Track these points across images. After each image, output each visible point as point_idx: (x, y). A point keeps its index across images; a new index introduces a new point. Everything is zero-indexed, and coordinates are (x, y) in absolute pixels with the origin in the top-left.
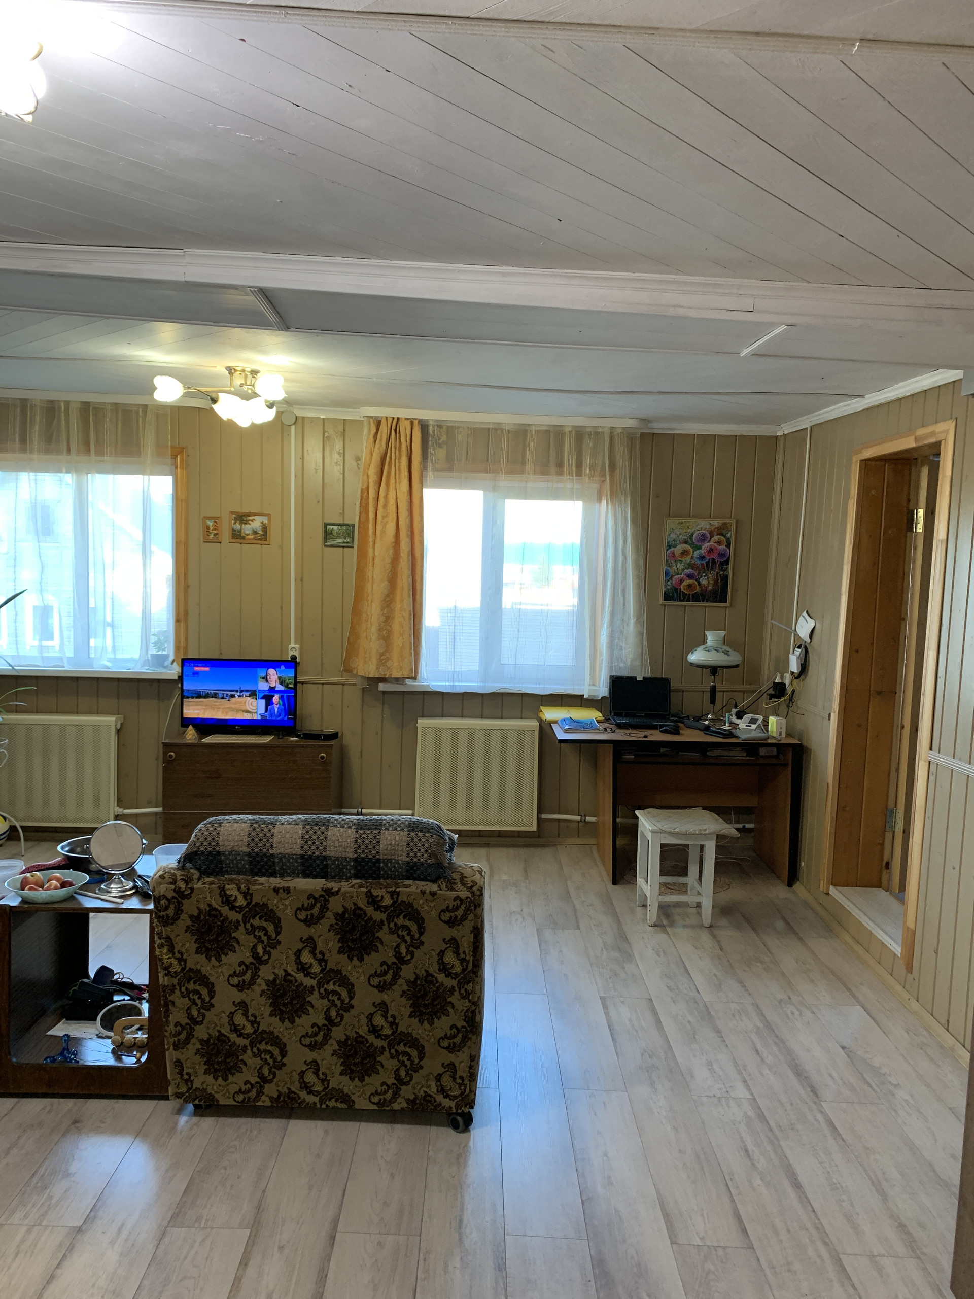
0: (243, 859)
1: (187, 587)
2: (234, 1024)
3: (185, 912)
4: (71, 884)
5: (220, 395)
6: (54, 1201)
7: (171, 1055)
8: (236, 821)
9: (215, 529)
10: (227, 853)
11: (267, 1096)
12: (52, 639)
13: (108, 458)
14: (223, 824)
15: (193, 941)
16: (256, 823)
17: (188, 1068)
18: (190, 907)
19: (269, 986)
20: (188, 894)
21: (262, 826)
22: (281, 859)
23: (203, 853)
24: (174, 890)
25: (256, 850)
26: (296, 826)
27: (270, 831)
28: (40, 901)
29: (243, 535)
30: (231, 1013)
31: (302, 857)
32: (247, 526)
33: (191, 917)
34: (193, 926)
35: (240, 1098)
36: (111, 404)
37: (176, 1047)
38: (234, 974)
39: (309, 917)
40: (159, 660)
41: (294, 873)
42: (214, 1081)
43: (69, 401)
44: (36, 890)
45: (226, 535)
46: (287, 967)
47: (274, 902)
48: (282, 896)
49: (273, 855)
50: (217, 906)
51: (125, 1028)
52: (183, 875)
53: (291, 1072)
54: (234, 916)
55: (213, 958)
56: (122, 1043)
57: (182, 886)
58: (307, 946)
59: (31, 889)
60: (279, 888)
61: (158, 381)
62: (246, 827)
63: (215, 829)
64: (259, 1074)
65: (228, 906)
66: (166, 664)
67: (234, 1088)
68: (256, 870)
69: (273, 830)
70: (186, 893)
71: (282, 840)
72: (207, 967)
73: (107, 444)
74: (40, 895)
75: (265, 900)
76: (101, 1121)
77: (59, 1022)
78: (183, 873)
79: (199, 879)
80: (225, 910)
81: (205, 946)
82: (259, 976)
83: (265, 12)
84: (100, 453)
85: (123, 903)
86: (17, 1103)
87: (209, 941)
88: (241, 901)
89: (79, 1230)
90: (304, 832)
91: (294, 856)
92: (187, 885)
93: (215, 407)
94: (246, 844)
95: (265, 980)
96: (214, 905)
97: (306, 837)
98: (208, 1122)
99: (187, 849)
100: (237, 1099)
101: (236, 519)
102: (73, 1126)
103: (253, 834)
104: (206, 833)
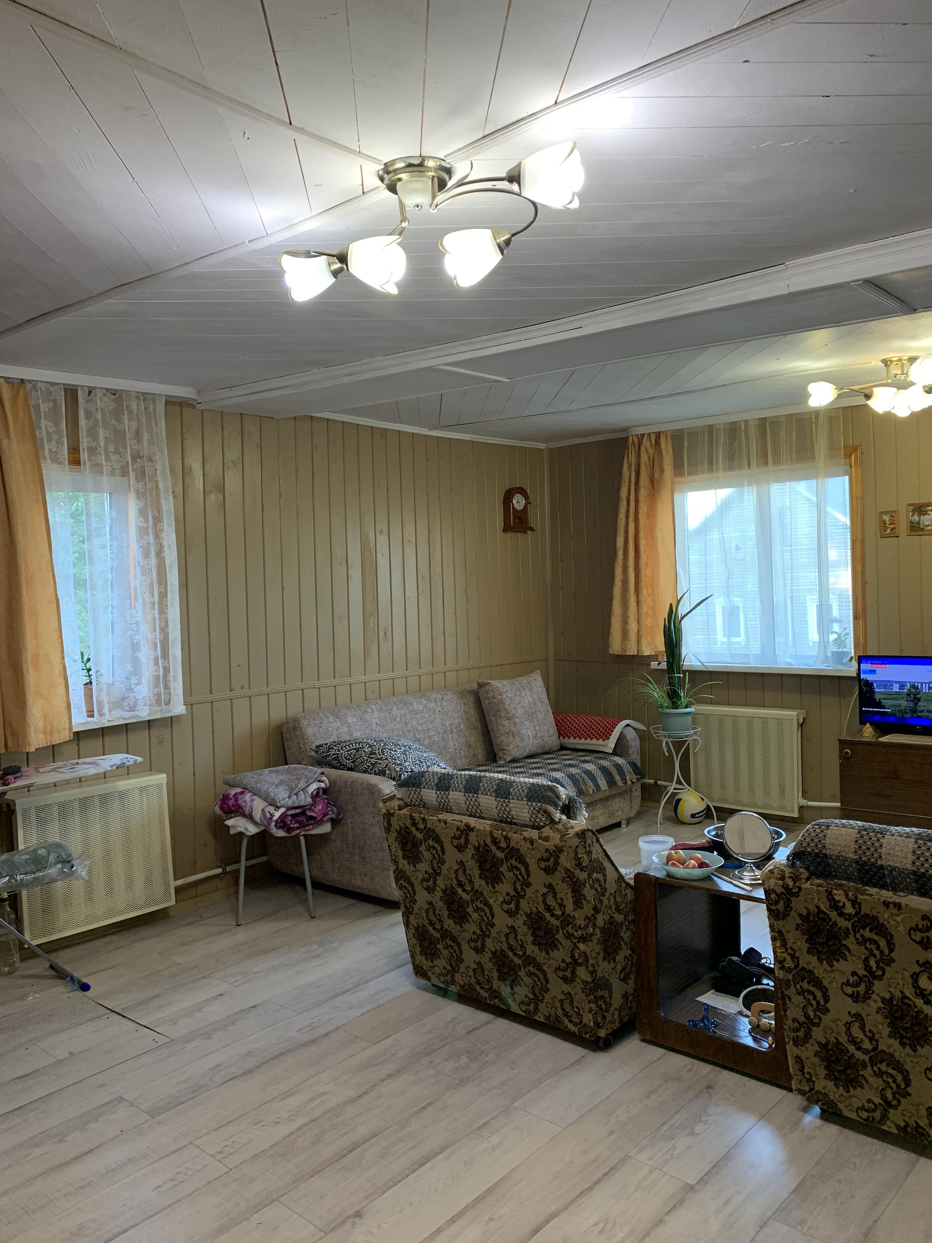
0: (851, 866)
1: (864, 584)
2: (851, 1035)
3: (794, 909)
4: (707, 866)
5: (875, 389)
6: (677, 1152)
7: (791, 1050)
8: (844, 826)
9: (891, 524)
10: (834, 857)
11: (893, 1122)
12: (739, 636)
13: (785, 467)
14: (831, 828)
15: (804, 939)
16: (865, 830)
17: (809, 1068)
18: (799, 905)
19: (885, 1005)
20: (796, 893)
21: (871, 834)
22: (891, 872)
23: (810, 853)
24: (783, 886)
25: (864, 859)
26: (907, 840)
27: (878, 840)
28: (679, 877)
29: (922, 526)
30: (847, 1022)
31: (915, 873)
32: (927, 517)
33: (801, 915)
34: (803, 925)
35: (865, 1115)
36: (785, 415)
37: (796, 1042)
38: (847, 983)
39: (925, 940)
40: (839, 656)
41: (908, 889)
42: (835, 1089)
43: (748, 420)
44: (678, 867)
45: (903, 528)
46: (903, 988)
47: (885, 916)
48: (893, 912)
49: (882, 866)
50: (825, 910)
51: (763, 1011)
52: (791, 873)
53: (918, 1105)
54: (843, 923)
55: (825, 962)
56: (758, 1026)
57: (791, 883)
58: (924, 971)
59: (673, 864)
60: (889, 903)
61: (812, 388)
62: (854, 833)
63: (822, 831)
64: (882, 1095)
65: (837, 911)
66: (845, 661)
67: (857, 1103)
68: (865, 880)
69: (881, 840)
70: (794, 891)
71: (891, 851)
72: (820, 969)
73: (783, 454)
74: (680, 871)
75: (874, 913)
76: (731, 1094)
77: (707, 991)
78: (791, 870)
79: (807, 879)
80: (833, 915)
81: (816, 948)
82: (874, 992)
83: (752, 28)
84: (777, 462)
85: (751, 891)
86: (664, 1055)
87: (820, 944)
88: (849, 909)
89: (692, 1188)
90: (916, 846)
91: (906, 872)
92: (795, 883)
93: (871, 403)
94: (853, 851)
95: (881, 997)
96: (823, 908)
97: (919, 852)
98: (833, 1129)
99: (795, 848)
100: (861, 1115)
101: (914, 511)
102: (705, 1090)
103: (860, 841)
104: (813, 834)
